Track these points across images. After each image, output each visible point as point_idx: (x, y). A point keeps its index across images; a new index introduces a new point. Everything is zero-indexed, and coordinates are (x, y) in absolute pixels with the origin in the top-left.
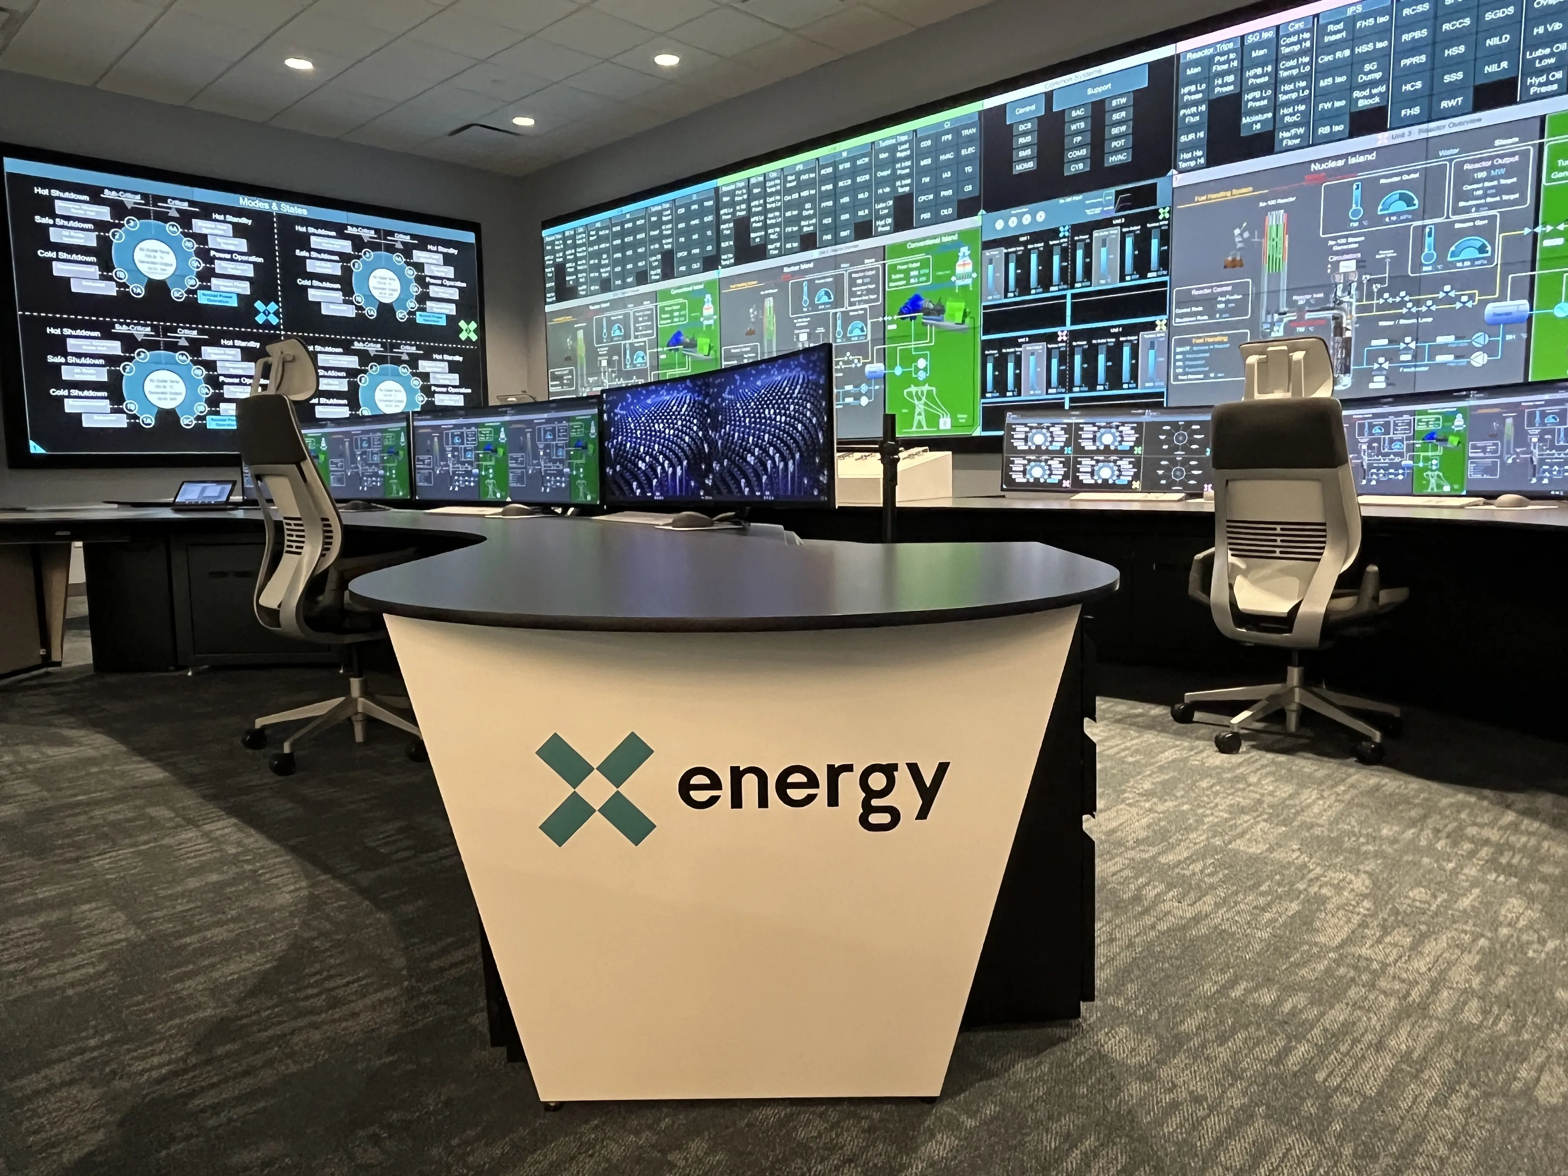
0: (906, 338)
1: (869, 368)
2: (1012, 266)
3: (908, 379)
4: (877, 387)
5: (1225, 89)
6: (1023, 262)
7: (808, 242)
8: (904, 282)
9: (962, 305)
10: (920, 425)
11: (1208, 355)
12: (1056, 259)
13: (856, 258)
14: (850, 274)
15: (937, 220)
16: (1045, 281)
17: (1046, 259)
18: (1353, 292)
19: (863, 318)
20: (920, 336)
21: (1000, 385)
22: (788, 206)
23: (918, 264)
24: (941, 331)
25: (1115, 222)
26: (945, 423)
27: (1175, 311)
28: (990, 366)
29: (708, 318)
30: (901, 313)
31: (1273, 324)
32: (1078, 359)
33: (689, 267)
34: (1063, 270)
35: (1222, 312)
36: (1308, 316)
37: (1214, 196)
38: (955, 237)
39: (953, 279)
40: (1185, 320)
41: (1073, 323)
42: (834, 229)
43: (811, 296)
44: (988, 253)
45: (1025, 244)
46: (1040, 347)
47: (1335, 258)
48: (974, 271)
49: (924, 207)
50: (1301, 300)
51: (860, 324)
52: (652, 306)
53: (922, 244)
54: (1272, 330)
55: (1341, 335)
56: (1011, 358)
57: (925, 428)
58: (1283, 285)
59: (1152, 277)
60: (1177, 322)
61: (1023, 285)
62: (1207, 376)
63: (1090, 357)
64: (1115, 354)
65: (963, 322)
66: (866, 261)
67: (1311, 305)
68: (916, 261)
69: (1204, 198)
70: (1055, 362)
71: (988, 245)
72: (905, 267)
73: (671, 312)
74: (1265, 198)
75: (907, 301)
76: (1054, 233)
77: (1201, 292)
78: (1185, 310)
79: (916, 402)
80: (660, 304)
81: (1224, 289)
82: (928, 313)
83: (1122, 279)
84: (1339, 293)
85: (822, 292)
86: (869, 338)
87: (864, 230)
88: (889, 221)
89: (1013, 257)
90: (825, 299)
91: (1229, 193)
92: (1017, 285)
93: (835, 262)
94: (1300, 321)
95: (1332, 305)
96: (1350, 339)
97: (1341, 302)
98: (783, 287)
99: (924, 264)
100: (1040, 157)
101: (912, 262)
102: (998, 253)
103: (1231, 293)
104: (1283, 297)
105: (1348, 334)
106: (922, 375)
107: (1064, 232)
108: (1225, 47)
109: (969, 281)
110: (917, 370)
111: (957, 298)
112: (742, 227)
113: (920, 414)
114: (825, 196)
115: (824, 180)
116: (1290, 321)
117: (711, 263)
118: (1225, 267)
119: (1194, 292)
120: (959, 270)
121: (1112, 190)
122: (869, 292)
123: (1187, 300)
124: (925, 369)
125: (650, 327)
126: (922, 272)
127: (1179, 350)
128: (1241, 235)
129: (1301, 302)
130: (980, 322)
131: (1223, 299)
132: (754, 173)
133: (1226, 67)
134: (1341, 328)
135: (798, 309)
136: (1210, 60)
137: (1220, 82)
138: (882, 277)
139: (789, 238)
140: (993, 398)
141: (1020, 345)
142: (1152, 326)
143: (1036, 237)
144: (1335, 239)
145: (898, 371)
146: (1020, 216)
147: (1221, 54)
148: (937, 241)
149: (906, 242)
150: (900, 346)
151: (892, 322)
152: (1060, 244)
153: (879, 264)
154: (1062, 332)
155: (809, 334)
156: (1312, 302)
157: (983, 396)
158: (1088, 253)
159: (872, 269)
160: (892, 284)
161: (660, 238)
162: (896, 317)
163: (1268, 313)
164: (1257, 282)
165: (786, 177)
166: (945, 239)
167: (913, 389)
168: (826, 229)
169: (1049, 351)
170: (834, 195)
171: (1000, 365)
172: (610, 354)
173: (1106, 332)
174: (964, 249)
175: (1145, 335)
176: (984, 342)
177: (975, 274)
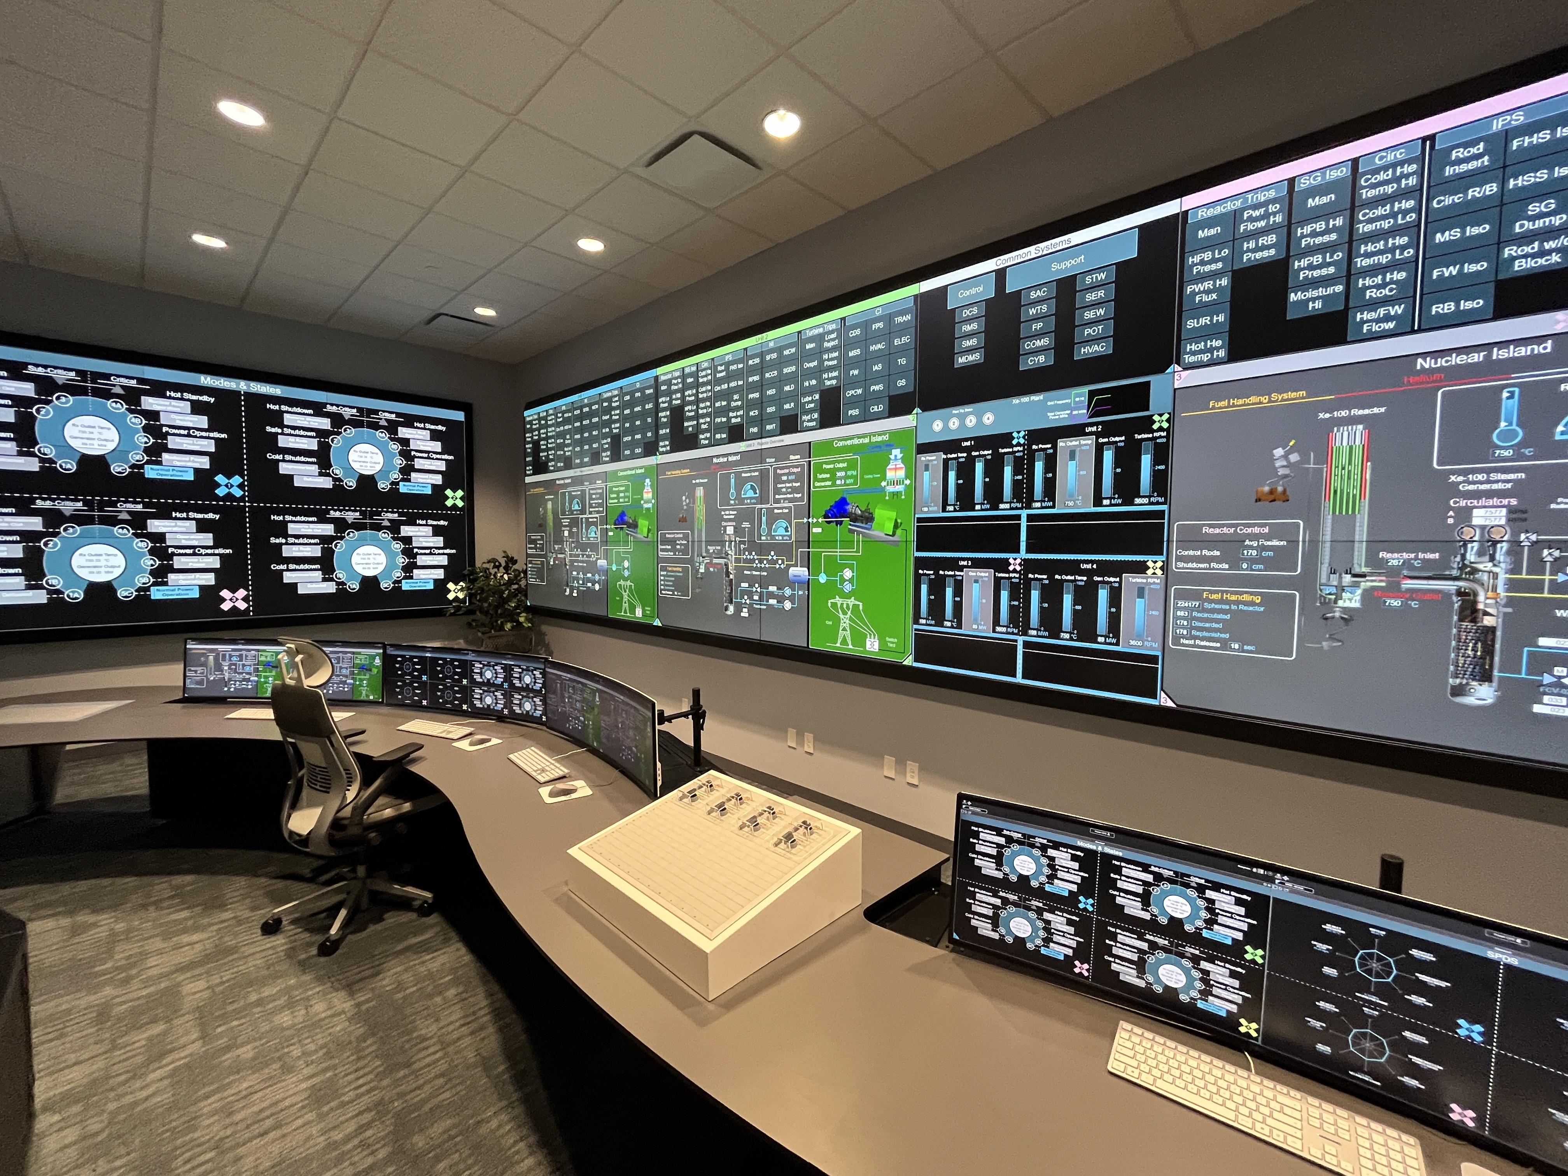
0: (832, 544)
1: (793, 571)
2: (952, 475)
3: (832, 589)
4: (801, 593)
5: (1259, 255)
6: (966, 471)
7: (736, 434)
8: (829, 483)
9: (894, 515)
10: (844, 642)
11: (1228, 617)
12: (1008, 471)
13: (782, 453)
14: (775, 469)
15: (865, 417)
16: (994, 495)
17: (994, 470)
18: (1499, 556)
19: (787, 517)
20: (847, 544)
21: (937, 611)
22: (718, 396)
23: (845, 465)
24: (871, 541)
25: (1089, 429)
26: (872, 645)
27: (1176, 552)
28: (924, 588)
29: (647, 502)
30: (826, 516)
31: (1341, 589)
32: (1035, 595)
33: (633, 452)
34: (1016, 484)
35: (1252, 561)
36: (1408, 584)
37: (1241, 402)
38: (886, 438)
39: (883, 483)
40: (1190, 565)
41: (1028, 551)
42: (761, 421)
43: (739, 489)
44: (924, 458)
45: (968, 450)
46: (986, 574)
47: (1463, 503)
48: (907, 477)
49: (854, 402)
50: (1395, 559)
51: (784, 524)
52: (603, 485)
53: (849, 442)
54: (1338, 597)
55: (1474, 620)
56: (950, 582)
57: (850, 647)
58: (1361, 533)
59: (1141, 504)
60: (1177, 566)
61: (965, 498)
62: (1225, 645)
63: (1052, 595)
64: (1086, 596)
65: (893, 535)
66: (792, 457)
67: (1411, 567)
68: (843, 461)
69: (1224, 403)
70: (1004, 595)
71: (924, 448)
72: (832, 466)
73: (618, 493)
74: (1329, 407)
75: (832, 503)
76: (1006, 439)
77: (1217, 531)
78: (1191, 553)
79: (842, 616)
80: (610, 484)
81: (1256, 530)
82: (855, 519)
83: (1098, 502)
84: (1471, 557)
85: (748, 486)
86: (793, 539)
87: (789, 424)
88: (816, 416)
89: (953, 464)
90: (751, 494)
91: (1265, 399)
92: (958, 498)
93: (760, 455)
94: (1393, 589)
95: (1455, 573)
96: (1493, 630)
97: (1475, 571)
98: (712, 477)
99: (852, 465)
100: (988, 348)
101: (839, 462)
102: (935, 459)
103: (1268, 537)
104: (1361, 551)
105: (1488, 621)
106: (848, 587)
107: (1019, 438)
108: (1262, 197)
109: (900, 488)
110: (843, 580)
111: (889, 505)
112: (677, 414)
113: (844, 629)
114: (752, 388)
115: (752, 371)
116: (1373, 588)
117: (651, 449)
118: (1258, 500)
119: (1205, 530)
120: (890, 475)
121: (1085, 390)
122: (794, 490)
123: (1193, 539)
124: (851, 581)
125: (600, 505)
126: (849, 473)
127: (1181, 604)
128: (1286, 456)
129: (1395, 563)
130: (913, 536)
131: (1255, 544)
132: (688, 363)
133: (1262, 223)
134: (1475, 611)
135: (725, 501)
136: (1236, 215)
137: (1252, 245)
138: (807, 475)
139: (719, 428)
140: (926, 625)
141: (961, 569)
142: (1141, 568)
143: (981, 442)
144: (1465, 473)
145: (823, 578)
146: (962, 418)
147: (1255, 207)
148: (867, 440)
149: (833, 440)
150: (826, 552)
151: (817, 525)
152: (1014, 453)
153: (804, 462)
154: (1015, 561)
155: (735, 528)
156: (1416, 563)
157: (916, 621)
158: (1051, 464)
159: (797, 467)
160: (817, 484)
161: (611, 422)
162: (820, 520)
163: (1333, 572)
164: (1314, 525)
165: (716, 367)
166: (874, 439)
167: (838, 600)
168: (752, 422)
169: (997, 581)
170: (761, 386)
171: (937, 587)
172: (570, 526)
173: (1073, 567)
174: (896, 452)
175: (1132, 579)
176: (917, 559)
177: (908, 482)
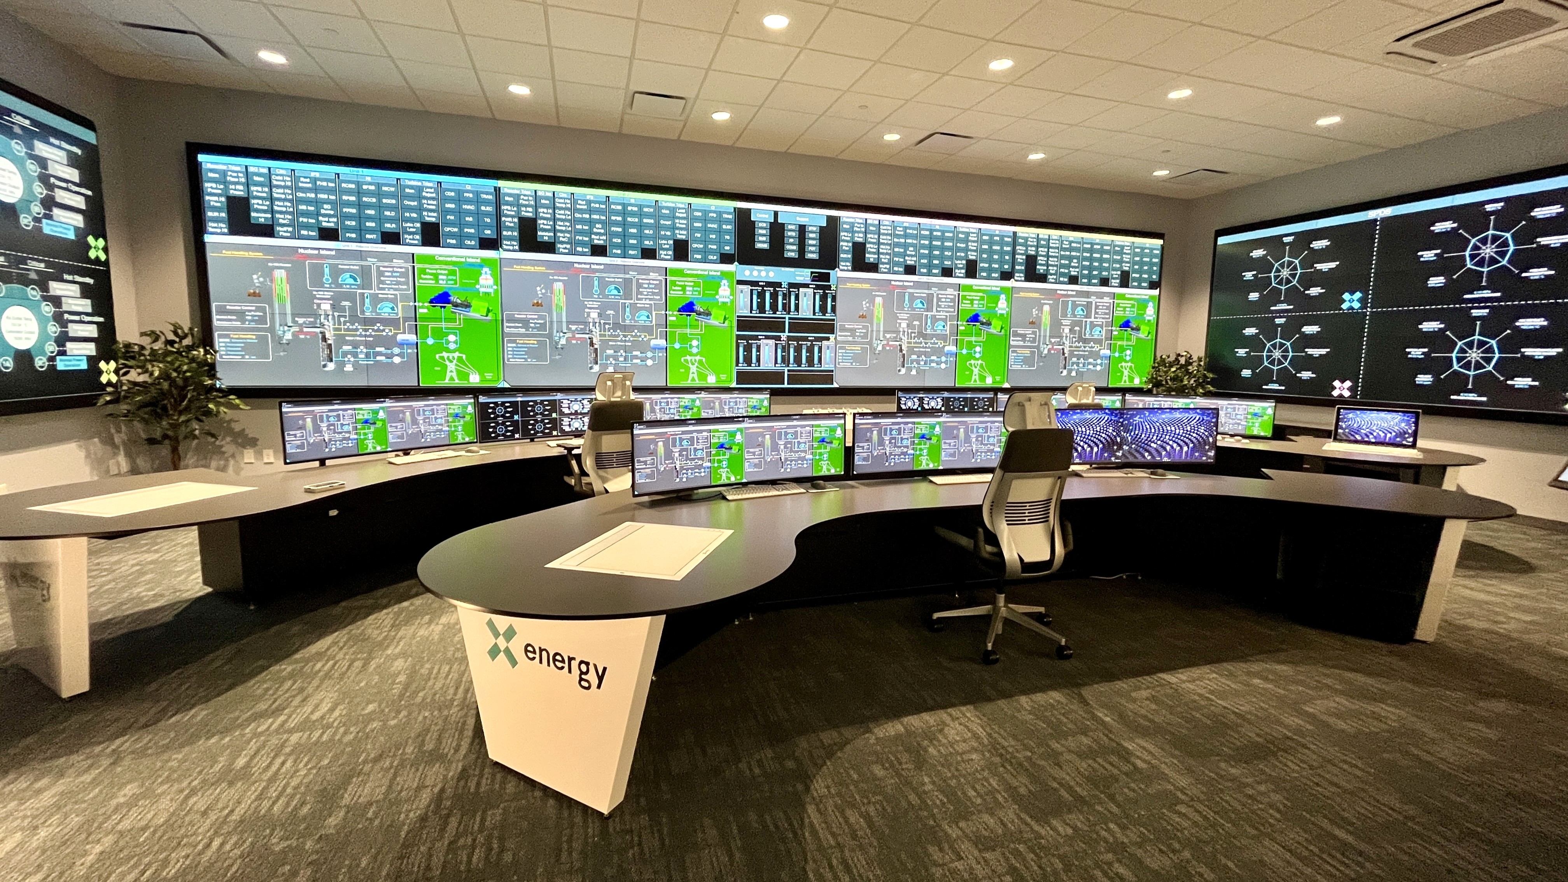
0: (683, 326)
1: (653, 342)
2: (755, 297)
3: (685, 352)
4: (660, 355)
5: (859, 239)
6: (761, 295)
7: (599, 251)
8: (681, 293)
9: (723, 313)
10: (694, 379)
11: (852, 355)
12: (780, 298)
13: (642, 271)
14: (637, 279)
15: (705, 260)
16: (774, 307)
17: (774, 296)
18: (906, 336)
19: (648, 309)
20: (694, 327)
21: (748, 360)
22: (579, 221)
23: (693, 284)
24: (709, 326)
25: (811, 286)
26: (711, 379)
27: (839, 333)
28: (741, 349)
29: (487, 287)
30: (679, 311)
31: (878, 345)
32: (792, 350)
33: (461, 242)
34: (784, 305)
35: (857, 336)
37: (854, 285)
38: (717, 274)
39: (717, 297)
40: (842, 338)
41: (789, 332)
42: (624, 247)
43: (602, 288)
44: (741, 287)
45: (762, 286)
46: (772, 342)
47: (899, 321)
48: (730, 295)
49: (697, 251)
51: (645, 313)
53: (695, 273)
55: (902, 352)
56: (754, 346)
57: (698, 381)
58: (881, 329)
59: (828, 316)
60: (839, 338)
61: (761, 308)
62: (852, 365)
63: (798, 350)
64: (810, 350)
65: (723, 323)
66: (650, 274)
67: (891, 339)
68: (691, 282)
69: (851, 285)
70: (779, 351)
71: (740, 282)
72: (682, 283)
74: (875, 291)
75: (683, 304)
76: (779, 285)
77: (849, 326)
78: (842, 334)
79: (691, 366)
81: (859, 327)
82: (699, 314)
83: (814, 314)
84: (901, 336)
85: (612, 287)
86: (653, 323)
87: (649, 253)
88: (671, 252)
89: (755, 292)
90: (615, 292)
91: (860, 285)
92: (758, 308)
93: (621, 269)
94: (888, 345)
95: (898, 340)
96: (905, 354)
97: (902, 340)
98: (571, 278)
99: (697, 284)
100: (771, 243)
101: (688, 282)
102: (747, 288)
103: (861, 329)
104: (882, 333)
105: (904, 352)
106: (695, 350)
107: (785, 285)
109: (727, 300)
110: (691, 346)
111: (720, 308)
112: (528, 224)
113: (693, 374)
114: (614, 223)
115: (614, 212)
116: (884, 344)
117: (490, 244)
118: (860, 317)
119: (846, 326)
120: (721, 293)
121: (809, 271)
122: (654, 294)
123: (843, 329)
124: (697, 347)
126: (695, 289)
127: (840, 352)
128: (865, 305)
129: (888, 337)
130: (735, 324)
131: (858, 331)
132: (542, 188)
133: (860, 229)
134: (902, 350)
135: (588, 295)
136: (852, 223)
137: (857, 235)
138: (664, 286)
139: (580, 244)
140: (743, 367)
141: (760, 340)
142: (828, 339)
143: (769, 284)
144: (899, 313)
145: (677, 346)
146: (758, 271)
147: (858, 223)
148: (706, 274)
149: (684, 269)
150: (678, 331)
151: (672, 315)
152: (782, 291)
153: (661, 278)
154: (784, 336)
156: (892, 337)
157: (737, 365)
158: (797, 297)
159: (656, 280)
160: (672, 292)
161: (418, 210)
162: (675, 313)
163: (875, 340)
164: (872, 326)
165: (575, 200)
166: (711, 274)
167: (688, 357)
168: (615, 246)
169: (776, 345)
170: (624, 225)
171: (748, 349)
172: (335, 299)
173: (806, 339)
174: (724, 282)
175: (825, 343)
176: (738, 336)
177: (731, 297)
